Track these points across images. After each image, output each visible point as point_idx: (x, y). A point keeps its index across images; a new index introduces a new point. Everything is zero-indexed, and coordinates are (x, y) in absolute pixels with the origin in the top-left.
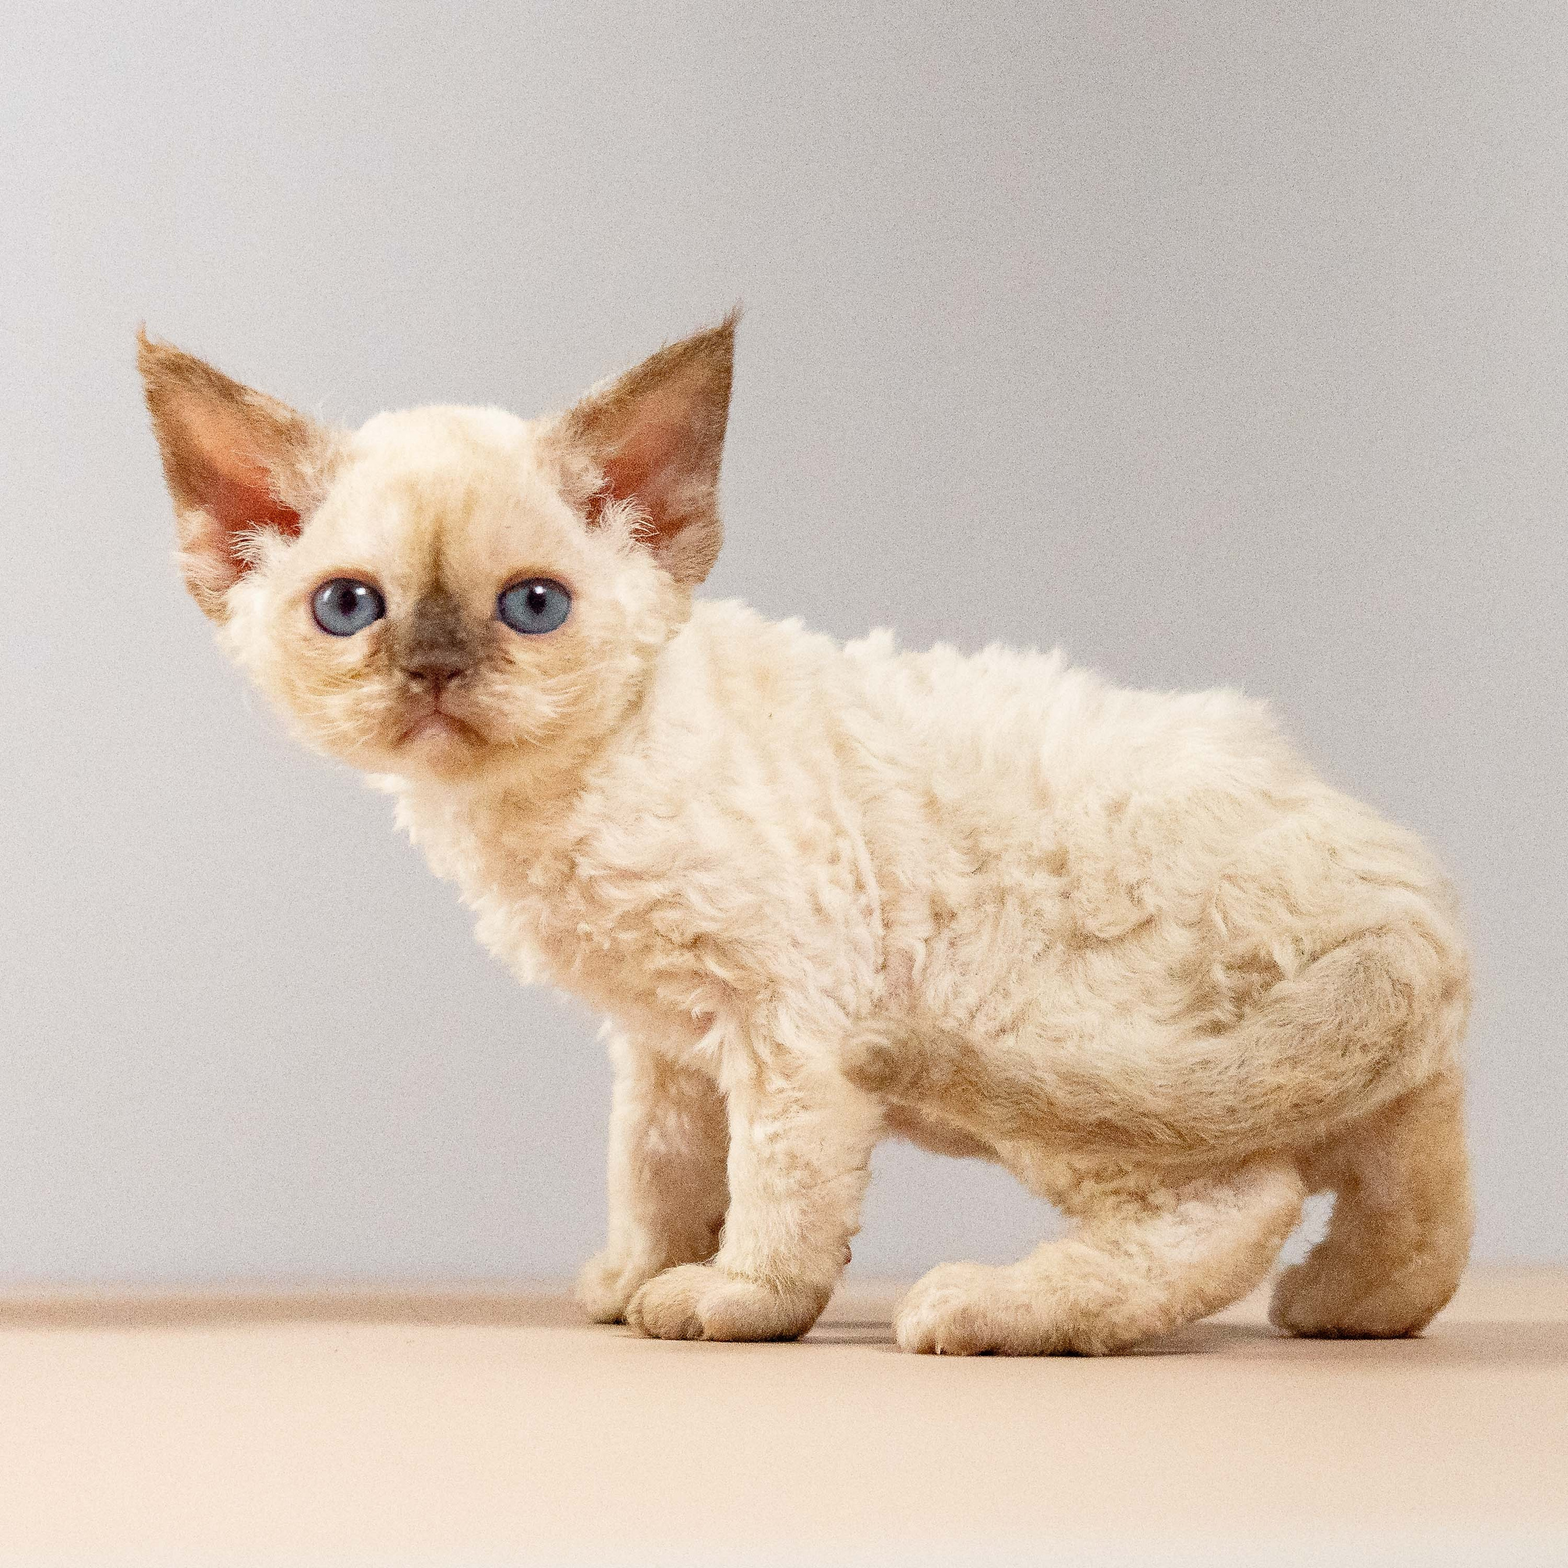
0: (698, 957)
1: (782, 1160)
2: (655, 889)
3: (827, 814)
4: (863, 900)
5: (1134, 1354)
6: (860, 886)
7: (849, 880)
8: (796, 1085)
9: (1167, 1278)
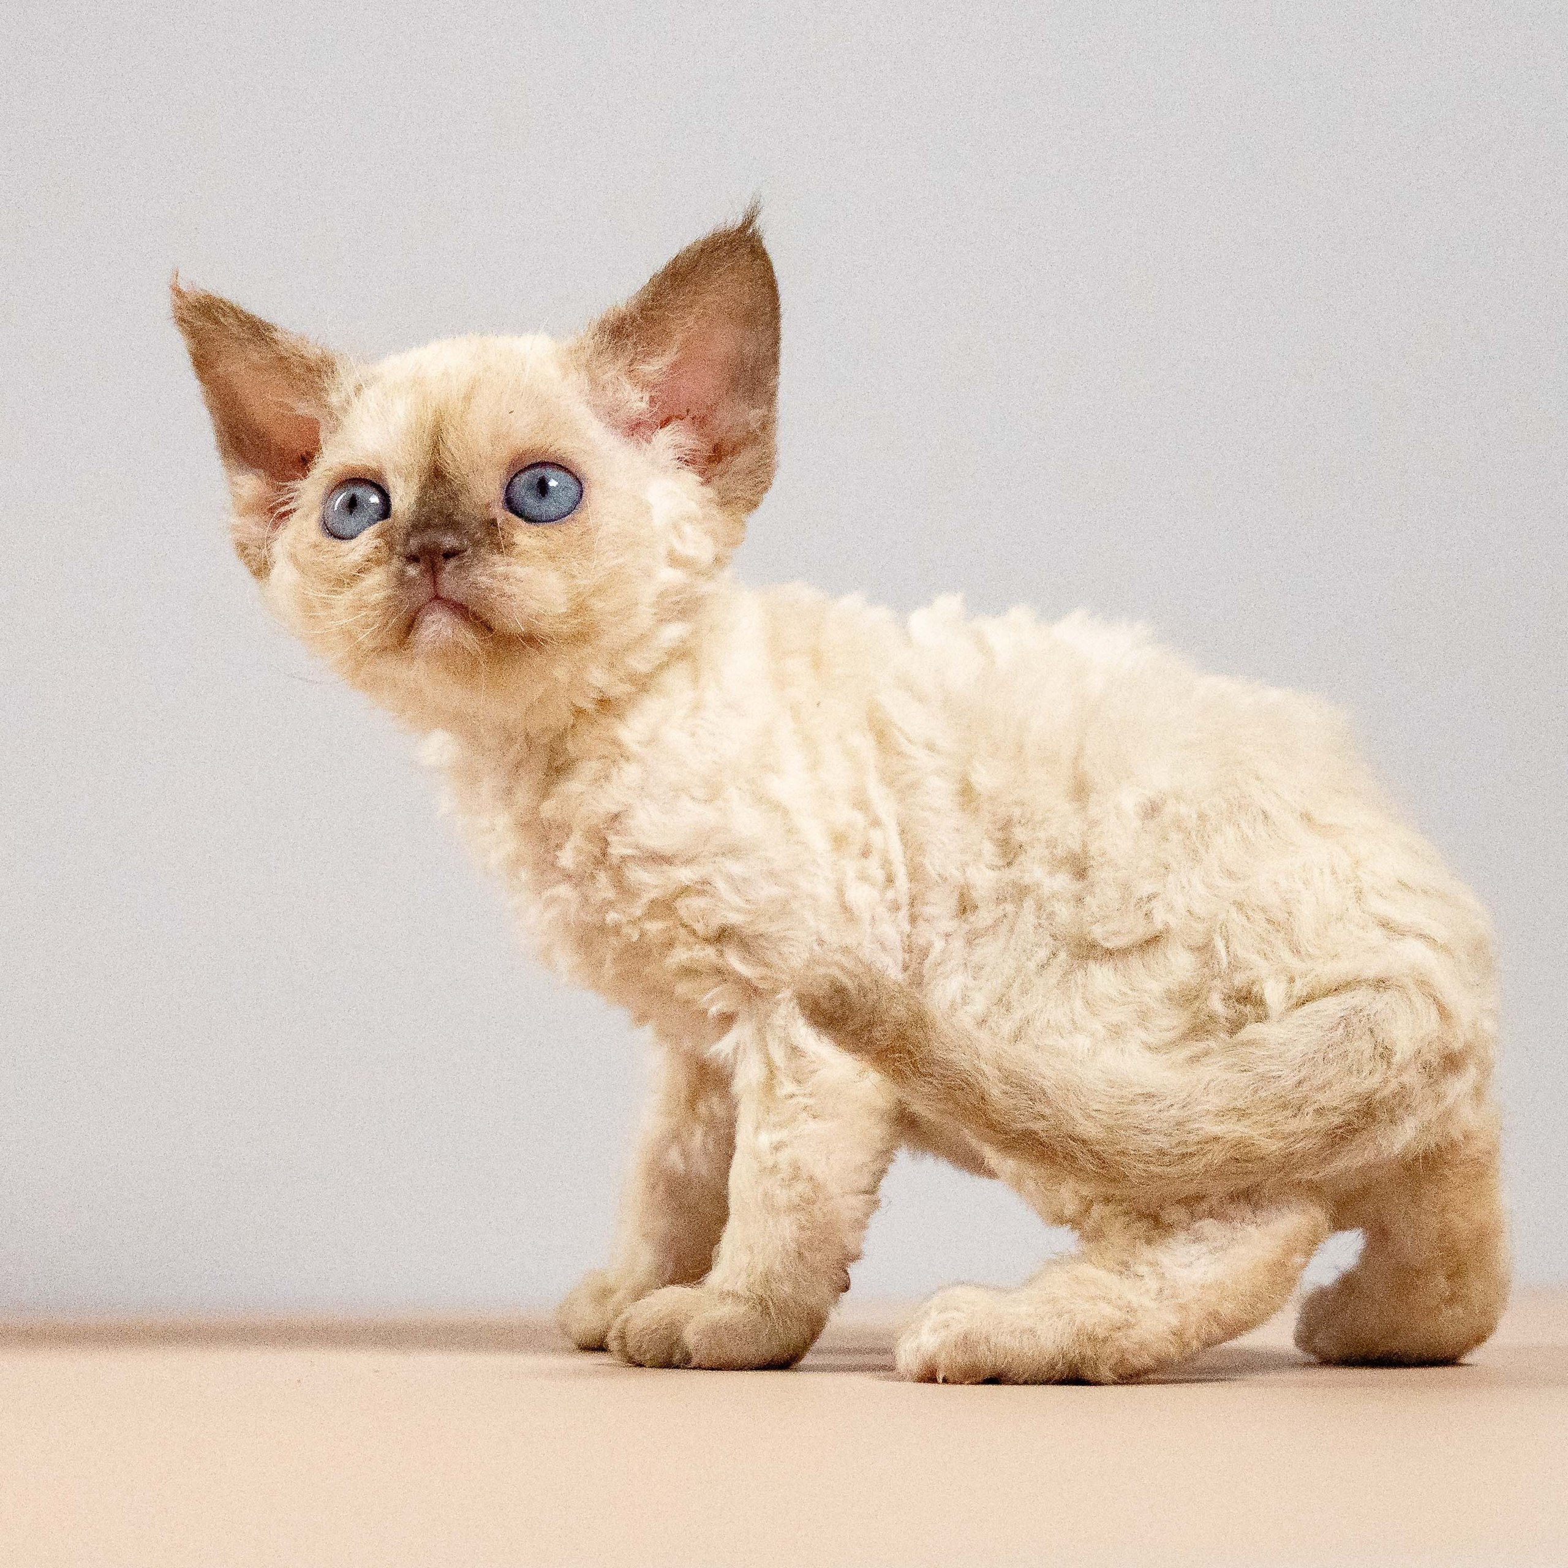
0: (721, 953)
1: (786, 1171)
2: (684, 875)
3: (862, 804)
4: (890, 894)
5: (1149, 1382)
6: (890, 880)
7: (879, 875)
8: (807, 1091)
9: (1180, 1301)
